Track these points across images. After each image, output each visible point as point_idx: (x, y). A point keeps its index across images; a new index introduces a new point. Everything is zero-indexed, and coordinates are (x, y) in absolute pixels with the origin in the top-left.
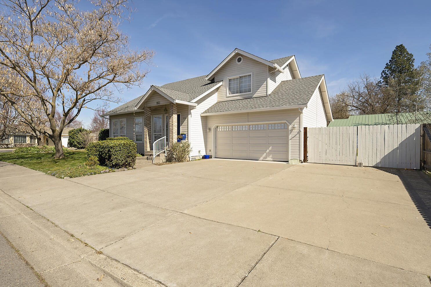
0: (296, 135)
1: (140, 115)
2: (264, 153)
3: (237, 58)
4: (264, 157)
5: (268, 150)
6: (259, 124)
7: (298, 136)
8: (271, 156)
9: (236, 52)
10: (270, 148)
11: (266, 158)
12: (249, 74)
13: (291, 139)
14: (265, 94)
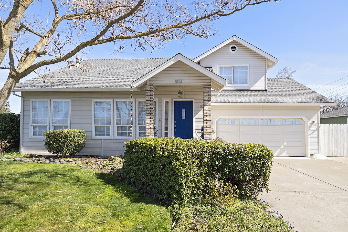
0: (315, 131)
1: (105, 96)
2: (278, 149)
3: (231, 47)
4: (278, 152)
5: (283, 145)
6: (272, 119)
7: (316, 131)
8: (286, 152)
9: (234, 39)
10: (285, 144)
11: (281, 154)
12: (246, 65)
13: (310, 135)
14: (264, 88)
